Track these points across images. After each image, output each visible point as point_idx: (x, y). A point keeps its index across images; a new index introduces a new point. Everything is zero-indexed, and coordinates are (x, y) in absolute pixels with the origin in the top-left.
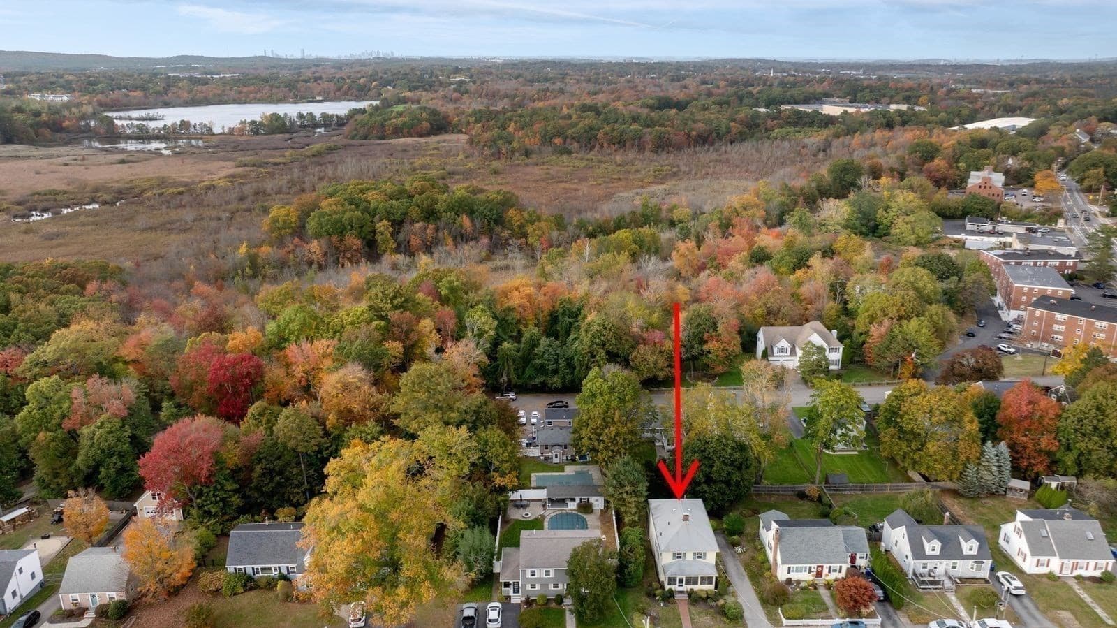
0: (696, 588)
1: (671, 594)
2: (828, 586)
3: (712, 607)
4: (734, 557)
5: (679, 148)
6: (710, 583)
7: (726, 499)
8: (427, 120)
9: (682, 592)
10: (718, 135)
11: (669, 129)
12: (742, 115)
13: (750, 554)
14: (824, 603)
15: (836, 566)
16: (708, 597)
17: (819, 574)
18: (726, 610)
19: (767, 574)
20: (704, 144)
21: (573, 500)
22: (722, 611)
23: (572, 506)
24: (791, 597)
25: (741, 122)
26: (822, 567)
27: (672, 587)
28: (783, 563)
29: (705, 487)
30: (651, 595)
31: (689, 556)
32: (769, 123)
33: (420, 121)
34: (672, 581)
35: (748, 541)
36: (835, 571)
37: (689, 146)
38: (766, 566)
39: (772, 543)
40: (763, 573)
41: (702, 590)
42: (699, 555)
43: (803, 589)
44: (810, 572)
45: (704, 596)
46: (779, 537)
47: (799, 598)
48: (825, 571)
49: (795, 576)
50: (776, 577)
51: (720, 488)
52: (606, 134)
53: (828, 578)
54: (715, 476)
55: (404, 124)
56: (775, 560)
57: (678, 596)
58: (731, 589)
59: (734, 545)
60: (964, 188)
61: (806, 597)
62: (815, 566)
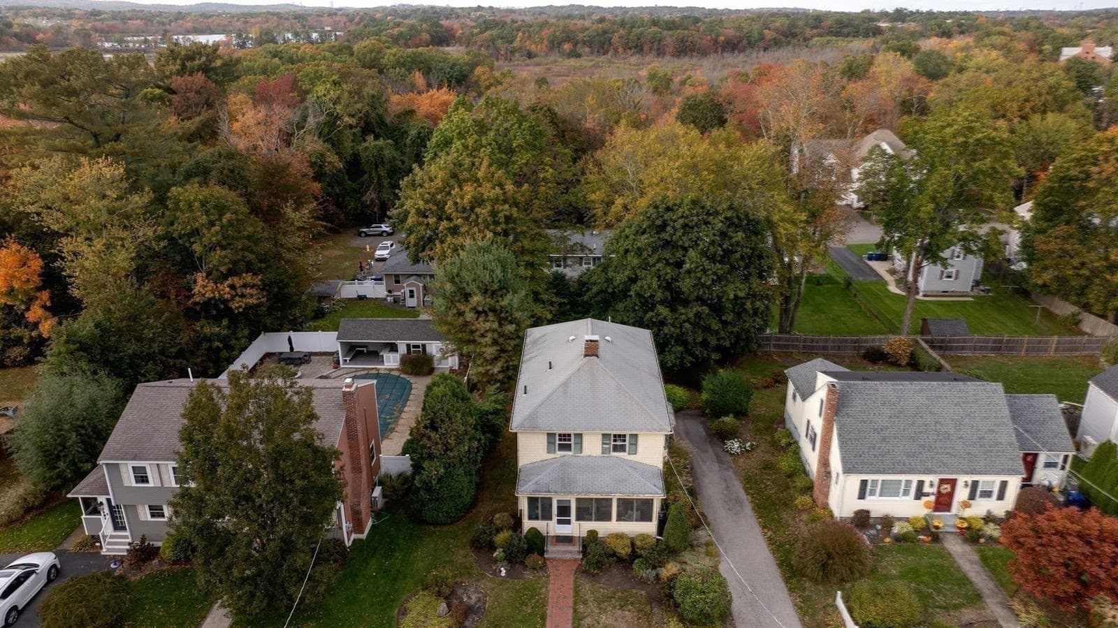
0: (604, 528)
1: (537, 543)
2: (971, 534)
3: (643, 582)
4: (720, 461)
5: (703, 53)
6: (646, 517)
7: (713, 341)
8: (428, 32)
9: (568, 540)
10: (749, 43)
11: (694, 32)
12: (777, 24)
13: (760, 456)
14: (964, 581)
15: (991, 481)
16: (634, 555)
17: (944, 502)
18: (677, 593)
19: (802, 500)
20: (733, 50)
21: (393, 348)
22: (666, 597)
23: (391, 361)
24: (869, 562)
25: (777, 30)
26: (953, 483)
27: (540, 525)
28: (848, 470)
29: (663, 311)
30: (483, 546)
31: (592, 446)
32: (808, 32)
33: (419, 32)
34: (540, 507)
35: (758, 431)
36: (987, 494)
37: (716, 51)
38: (799, 482)
39: (818, 425)
40: (793, 498)
41: (620, 536)
42: (619, 442)
43: (900, 539)
44: (920, 494)
45: (624, 551)
46: (836, 407)
47: (892, 565)
48: (961, 494)
49: (878, 505)
50: (826, 507)
51: (698, 315)
52: (621, 37)
53: (967, 513)
54: (686, 285)
55: (401, 33)
56: (825, 463)
57: (553, 551)
58: (703, 534)
59: (723, 436)
60: (1057, 60)
61: (911, 560)
62: (935, 479)
